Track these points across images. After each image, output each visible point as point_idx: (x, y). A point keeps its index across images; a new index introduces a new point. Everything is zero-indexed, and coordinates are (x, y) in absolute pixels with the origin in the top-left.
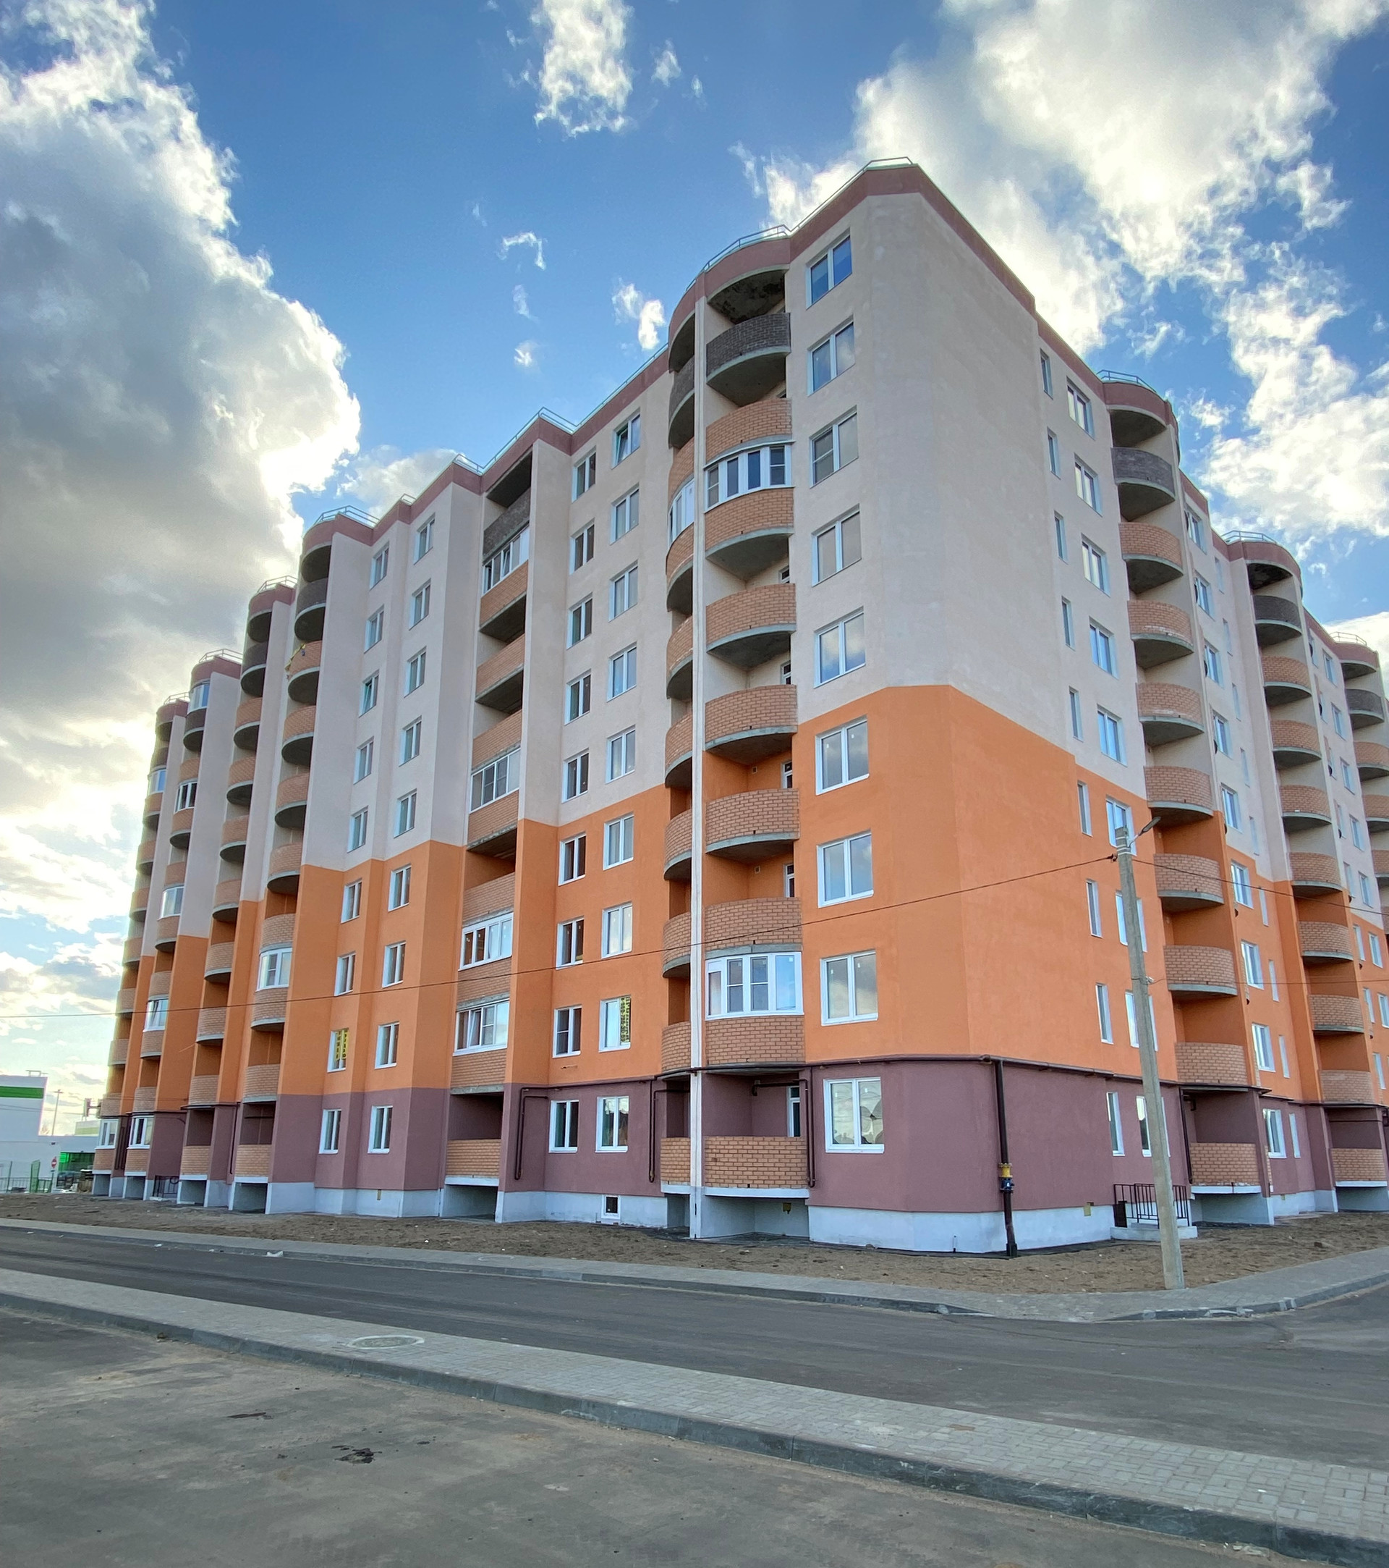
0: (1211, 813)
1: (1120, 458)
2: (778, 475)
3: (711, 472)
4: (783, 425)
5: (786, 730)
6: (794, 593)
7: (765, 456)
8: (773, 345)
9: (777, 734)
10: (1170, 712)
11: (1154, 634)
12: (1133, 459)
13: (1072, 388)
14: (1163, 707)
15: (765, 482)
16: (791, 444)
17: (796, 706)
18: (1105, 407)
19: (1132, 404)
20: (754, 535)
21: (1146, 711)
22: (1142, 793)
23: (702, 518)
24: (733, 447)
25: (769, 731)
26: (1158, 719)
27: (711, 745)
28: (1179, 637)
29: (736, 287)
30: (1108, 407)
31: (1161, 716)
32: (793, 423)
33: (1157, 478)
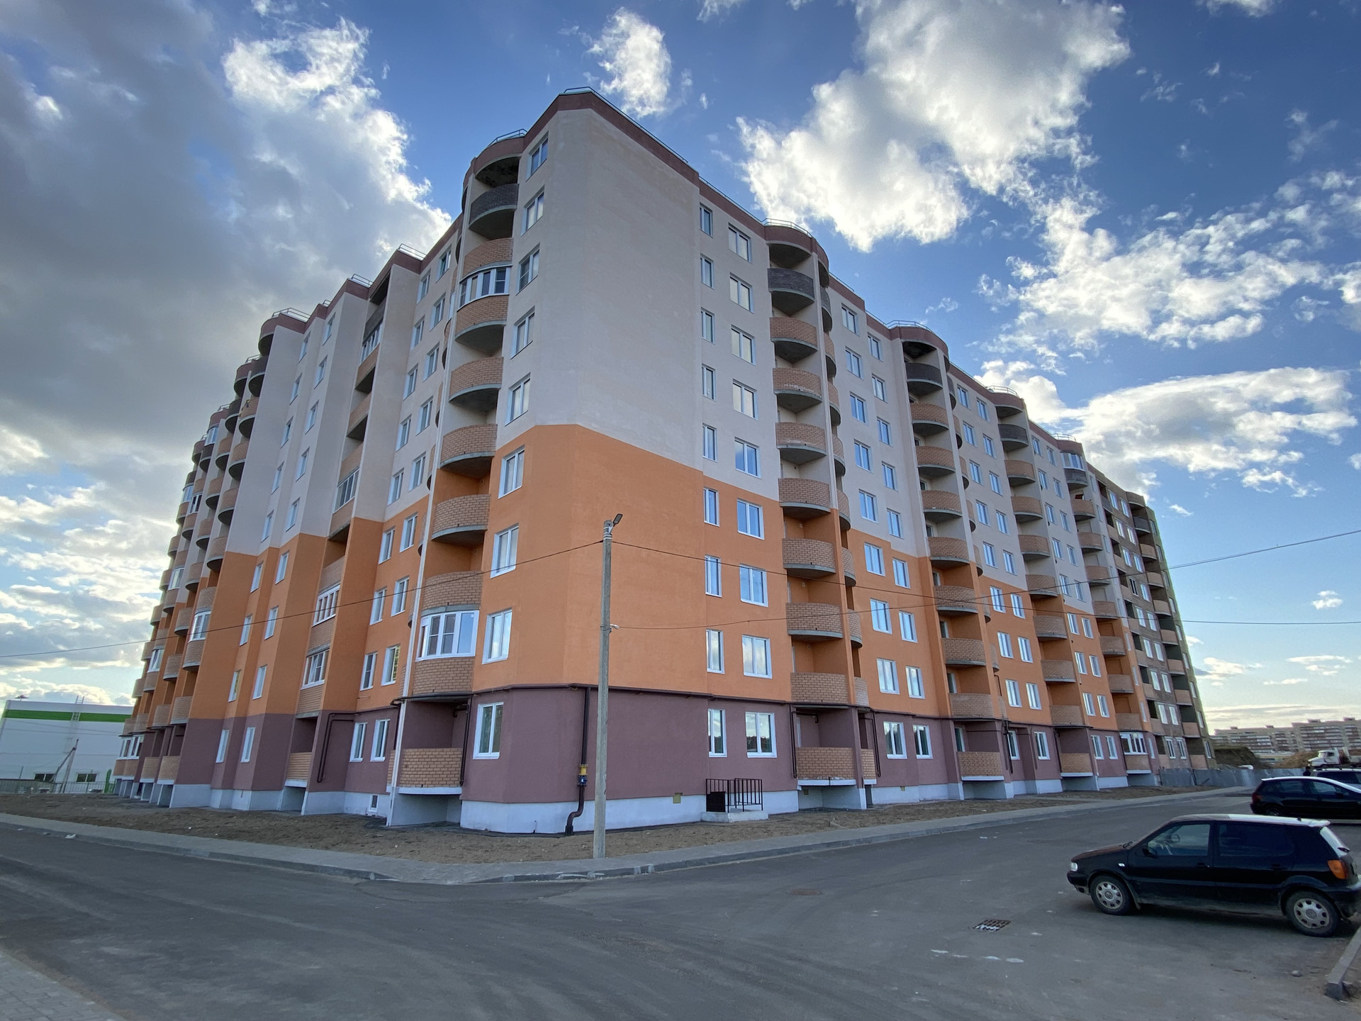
0: (828, 510)
1: (773, 275)
2: (500, 287)
3: (463, 285)
4: (508, 256)
5: (487, 454)
6: (502, 363)
7: (493, 273)
8: (506, 204)
9: (480, 457)
10: (799, 442)
11: (790, 390)
12: (782, 275)
13: (733, 229)
14: (793, 438)
15: (492, 292)
16: (511, 267)
17: (496, 438)
18: (765, 242)
19: (783, 240)
20: (481, 325)
21: (782, 441)
22: (776, 497)
23: (456, 313)
24: (476, 269)
25: (476, 455)
26: (789, 447)
27: (442, 464)
28: (811, 392)
29: (491, 167)
30: (768, 242)
31: (792, 444)
32: (513, 254)
33: (799, 287)
